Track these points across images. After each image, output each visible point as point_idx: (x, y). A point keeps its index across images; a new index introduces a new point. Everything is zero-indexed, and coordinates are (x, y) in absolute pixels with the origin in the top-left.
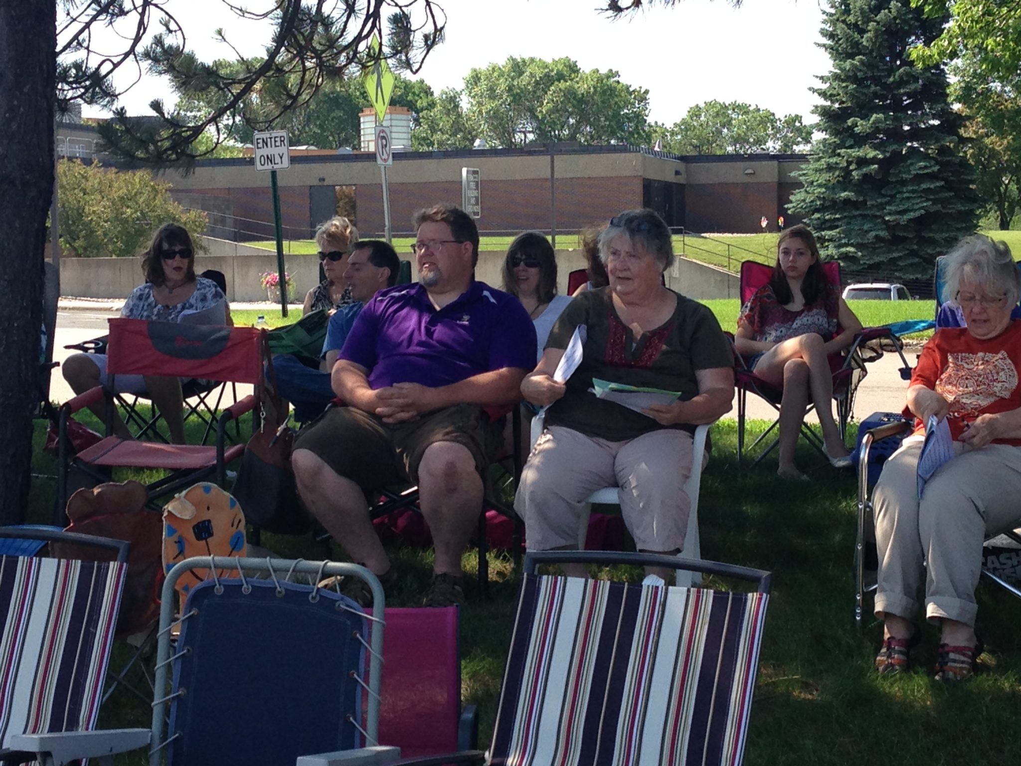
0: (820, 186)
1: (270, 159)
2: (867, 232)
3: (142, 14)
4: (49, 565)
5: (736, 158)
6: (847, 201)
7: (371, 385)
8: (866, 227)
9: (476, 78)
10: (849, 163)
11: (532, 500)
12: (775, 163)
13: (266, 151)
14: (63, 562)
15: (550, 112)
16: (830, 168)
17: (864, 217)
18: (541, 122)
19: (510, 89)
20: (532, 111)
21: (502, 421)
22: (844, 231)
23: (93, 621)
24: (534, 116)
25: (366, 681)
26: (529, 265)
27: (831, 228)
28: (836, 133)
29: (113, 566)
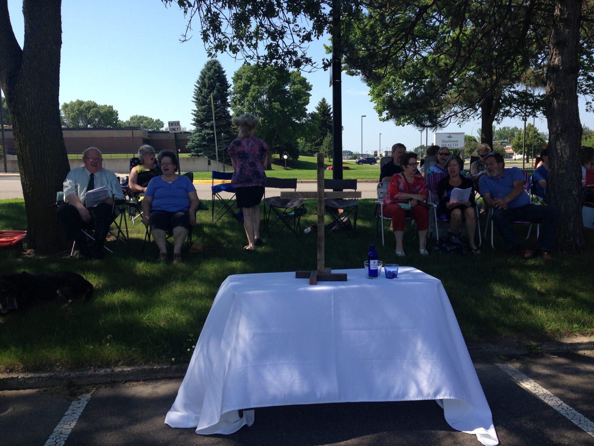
0: (197, 141)
2: (211, 153)
6: (205, 145)
8: (210, 152)
10: (205, 134)
16: (200, 136)
17: (209, 149)
19: (78, 110)
20: (86, 116)
22: (204, 153)
24: (86, 118)
27: (201, 152)
28: (200, 126)
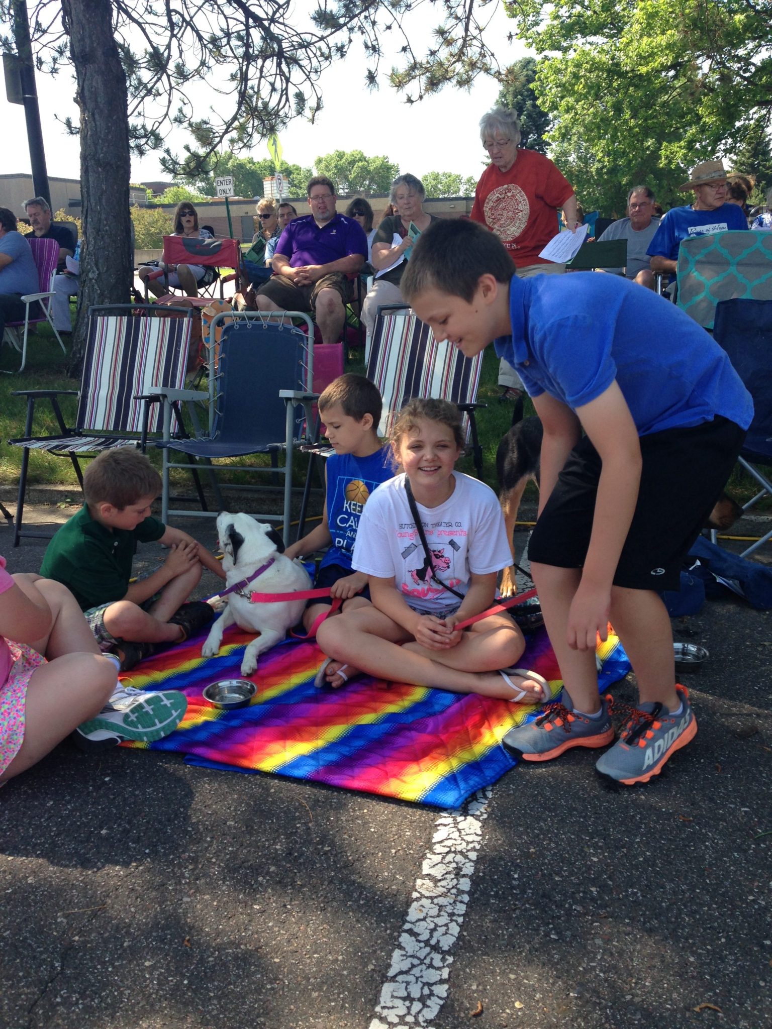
1: (224, 191)
3: (170, 95)
4: (155, 321)
5: (444, 199)
7: (291, 266)
9: (320, 161)
11: (369, 313)
12: (465, 202)
13: (222, 187)
14: (162, 319)
15: (355, 178)
18: (350, 183)
19: (336, 166)
20: (346, 177)
21: (353, 281)
23: (178, 346)
24: (348, 181)
25: (306, 364)
26: (360, 215)
29: (186, 320)
